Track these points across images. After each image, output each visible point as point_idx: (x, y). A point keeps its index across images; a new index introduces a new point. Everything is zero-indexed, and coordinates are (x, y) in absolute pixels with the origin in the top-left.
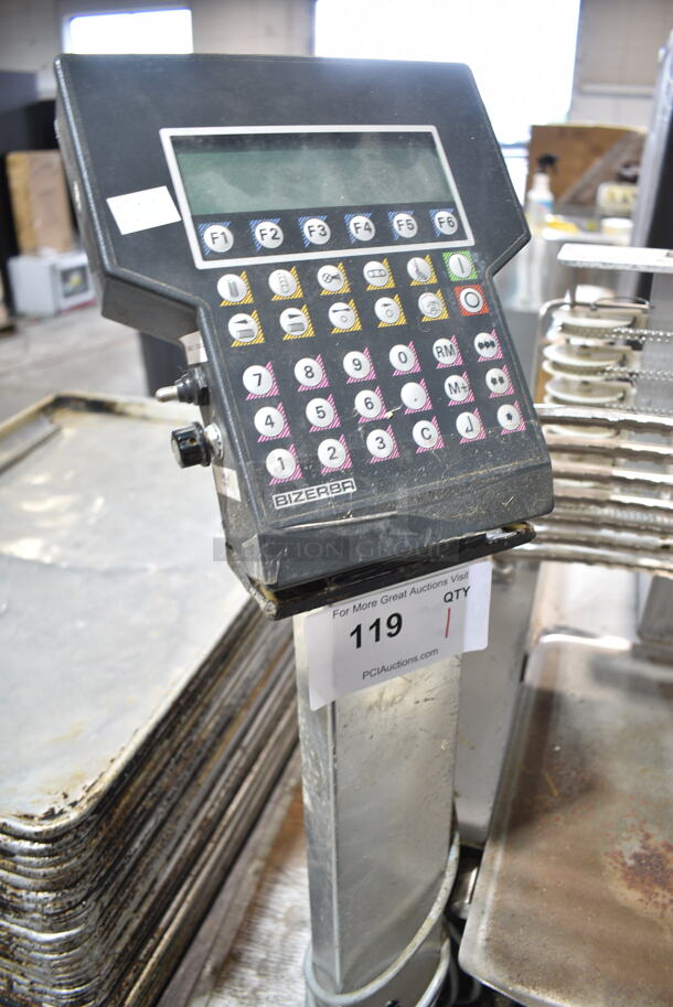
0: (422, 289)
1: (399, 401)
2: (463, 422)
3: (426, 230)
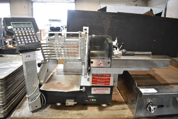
0: (30, 33)
1: (28, 40)
2: (33, 41)
3: (30, 29)
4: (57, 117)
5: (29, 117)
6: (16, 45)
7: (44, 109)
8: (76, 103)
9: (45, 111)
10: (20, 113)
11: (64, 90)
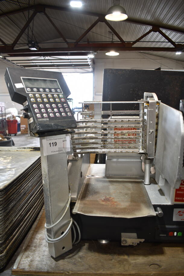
0: (56, 98)
1: (54, 110)
2: (63, 114)
3: (56, 91)
4: (108, 272)
5: (50, 270)
6: (31, 120)
7: (78, 252)
8: (143, 240)
9: (80, 258)
10: (32, 261)
11: (124, 215)
